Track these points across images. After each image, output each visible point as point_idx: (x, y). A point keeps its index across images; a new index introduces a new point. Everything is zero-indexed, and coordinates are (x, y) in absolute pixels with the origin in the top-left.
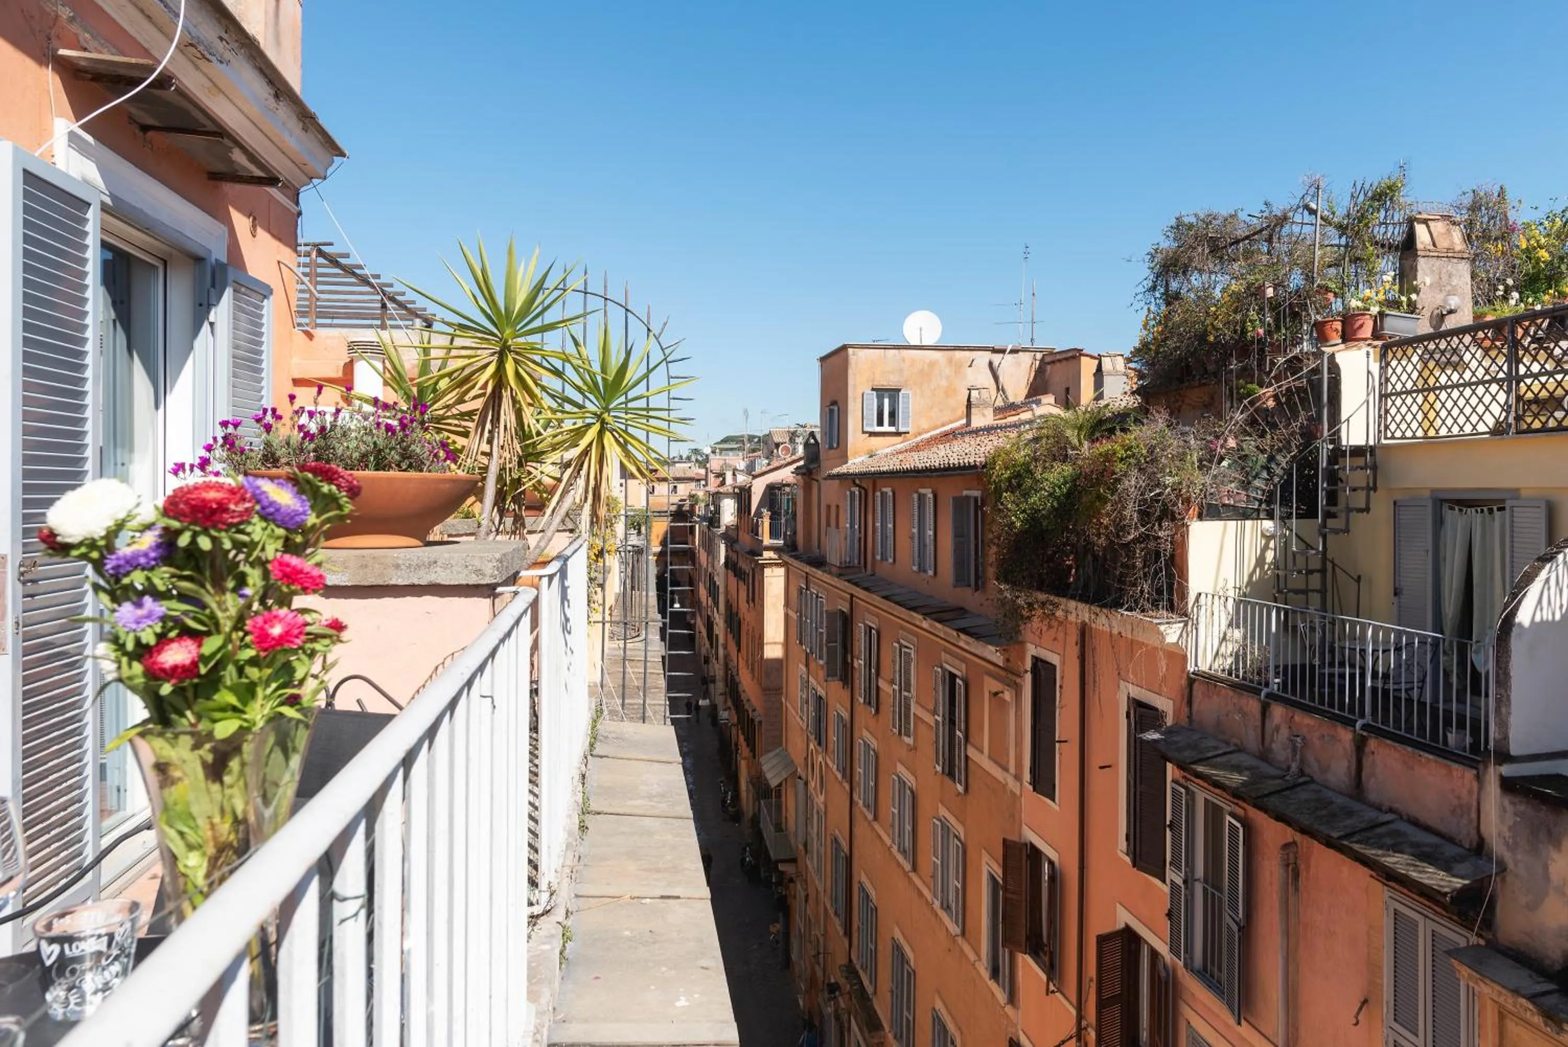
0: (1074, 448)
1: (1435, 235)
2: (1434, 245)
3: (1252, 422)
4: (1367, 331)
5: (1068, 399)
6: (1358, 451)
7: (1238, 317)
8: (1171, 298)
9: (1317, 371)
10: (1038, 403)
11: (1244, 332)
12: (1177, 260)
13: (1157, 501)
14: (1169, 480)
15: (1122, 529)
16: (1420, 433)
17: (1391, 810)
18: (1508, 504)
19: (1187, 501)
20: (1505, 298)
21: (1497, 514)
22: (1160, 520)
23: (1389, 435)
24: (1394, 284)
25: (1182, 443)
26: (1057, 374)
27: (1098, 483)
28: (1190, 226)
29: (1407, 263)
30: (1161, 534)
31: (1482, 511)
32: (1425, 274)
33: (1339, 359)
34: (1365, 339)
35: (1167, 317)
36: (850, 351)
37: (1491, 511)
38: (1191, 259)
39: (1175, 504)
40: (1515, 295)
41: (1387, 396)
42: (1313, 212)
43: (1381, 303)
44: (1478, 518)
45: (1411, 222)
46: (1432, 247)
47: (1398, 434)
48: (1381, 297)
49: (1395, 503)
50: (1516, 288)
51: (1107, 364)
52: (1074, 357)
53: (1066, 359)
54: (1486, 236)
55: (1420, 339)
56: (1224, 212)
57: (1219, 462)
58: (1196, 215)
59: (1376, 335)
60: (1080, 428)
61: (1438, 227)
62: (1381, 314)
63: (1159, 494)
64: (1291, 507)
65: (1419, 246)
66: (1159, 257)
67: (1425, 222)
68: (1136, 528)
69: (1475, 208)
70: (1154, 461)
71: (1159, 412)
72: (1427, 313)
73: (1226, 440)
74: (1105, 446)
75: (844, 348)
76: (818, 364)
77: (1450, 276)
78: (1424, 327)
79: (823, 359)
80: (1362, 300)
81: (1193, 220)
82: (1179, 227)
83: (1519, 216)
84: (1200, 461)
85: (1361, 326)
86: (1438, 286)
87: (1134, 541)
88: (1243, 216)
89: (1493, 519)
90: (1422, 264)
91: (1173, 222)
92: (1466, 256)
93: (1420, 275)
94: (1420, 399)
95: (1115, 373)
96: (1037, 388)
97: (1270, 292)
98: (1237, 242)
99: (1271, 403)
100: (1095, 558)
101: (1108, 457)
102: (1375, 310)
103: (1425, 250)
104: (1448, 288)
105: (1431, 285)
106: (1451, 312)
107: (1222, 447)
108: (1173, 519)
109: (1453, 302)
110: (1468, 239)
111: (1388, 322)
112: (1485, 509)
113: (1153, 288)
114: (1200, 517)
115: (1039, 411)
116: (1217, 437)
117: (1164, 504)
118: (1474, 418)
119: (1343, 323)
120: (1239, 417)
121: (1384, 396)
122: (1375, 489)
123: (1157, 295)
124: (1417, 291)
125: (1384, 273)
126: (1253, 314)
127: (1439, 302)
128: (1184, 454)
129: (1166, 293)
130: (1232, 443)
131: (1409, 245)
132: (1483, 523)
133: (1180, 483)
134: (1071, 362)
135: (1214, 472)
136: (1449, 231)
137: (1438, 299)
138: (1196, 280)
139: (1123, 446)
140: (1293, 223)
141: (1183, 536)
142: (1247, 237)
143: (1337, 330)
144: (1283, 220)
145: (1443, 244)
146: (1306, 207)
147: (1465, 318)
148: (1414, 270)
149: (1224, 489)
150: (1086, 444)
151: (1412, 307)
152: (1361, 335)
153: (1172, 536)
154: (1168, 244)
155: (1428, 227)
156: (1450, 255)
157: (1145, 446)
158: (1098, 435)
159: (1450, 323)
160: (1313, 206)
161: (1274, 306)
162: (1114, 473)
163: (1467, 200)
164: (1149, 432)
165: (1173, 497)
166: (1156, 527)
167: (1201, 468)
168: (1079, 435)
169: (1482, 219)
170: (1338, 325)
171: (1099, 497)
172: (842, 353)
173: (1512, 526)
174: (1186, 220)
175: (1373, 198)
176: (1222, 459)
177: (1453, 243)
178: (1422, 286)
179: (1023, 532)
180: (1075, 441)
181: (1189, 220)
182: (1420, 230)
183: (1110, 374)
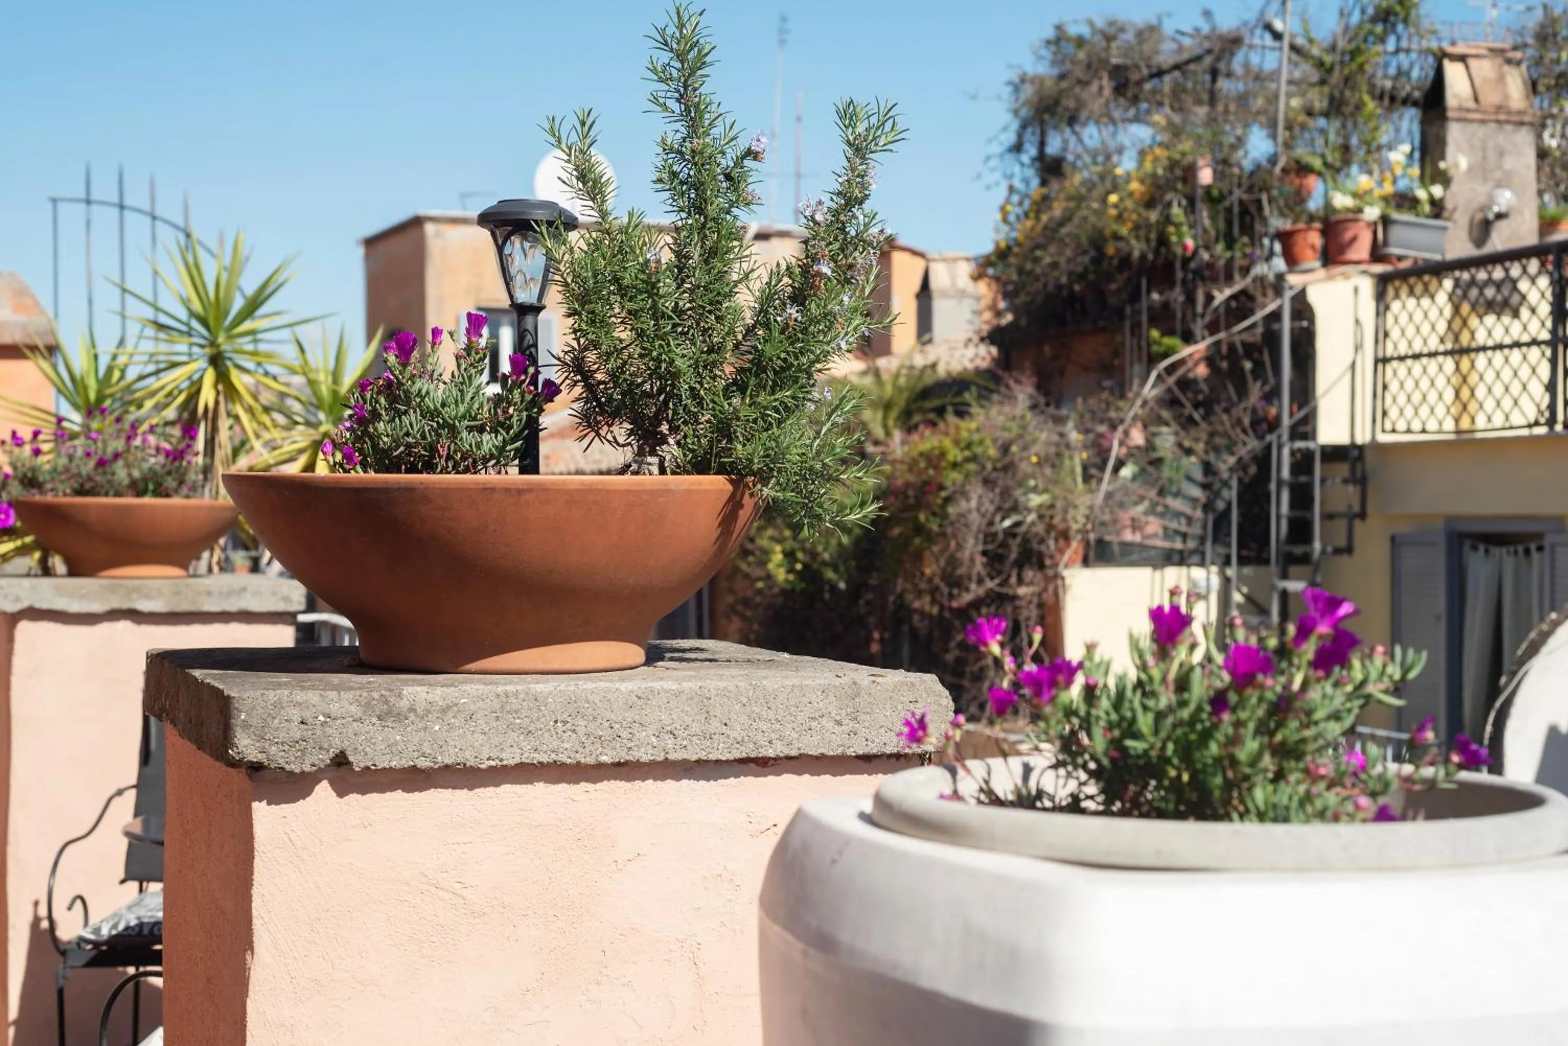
0: (877, 443)
1: (1477, 82)
2: (1476, 99)
3: (1172, 402)
4: (1362, 250)
6: (1334, 454)
7: (1154, 216)
8: (1049, 168)
9: (1276, 316)
11: (1163, 241)
12: (1057, 102)
13: (1014, 536)
14: (1035, 500)
15: (957, 583)
18: (1547, 541)
19: (1065, 536)
21: (1535, 555)
22: (1020, 564)
23: (1388, 426)
24: (1409, 165)
25: (1055, 438)
27: (919, 504)
28: (1080, 42)
29: (1432, 131)
30: (1022, 591)
31: (1516, 552)
32: (1460, 150)
33: (1313, 296)
34: (1358, 263)
35: (1042, 204)
36: (429, 228)
37: (1527, 552)
38: (1081, 104)
39: (1042, 541)
41: (1385, 360)
42: (1277, 36)
43: (1385, 199)
44: (1509, 564)
45: (1441, 57)
46: (1471, 104)
47: (1401, 426)
48: (1388, 188)
49: (1393, 539)
51: (940, 273)
55: (1451, 263)
56: (1139, 19)
57: (1116, 470)
58: (1091, 23)
59: (1377, 255)
60: (887, 407)
61: (1484, 68)
62: (1385, 220)
63: (1017, 524)
64: (1229, 545)
65: (1451, 100)
66: (1028, 91)
67: (1462, 58)
68: (980, 581)
69: (1546, 36)
70: (1008, 468)
71: (1018, 382)
72: (1461, 219)
73: (1126, 433)
74: (927, 441)
75: (416, 223)
76: (360, 251)
77: (1501, 153)
78: (1457, 245)
79: (371, 243)
80: (1355, 195)
81: (1085, 31)
82: (1059, 39)
84: (1085, 468)
85: (1354, 239)
86: (1480, 170)
87: (977, 604)
88: (1169, 27)
89: (1530, 565)
90: (1455, 133)
91: (1050, 33)
92: (1527, 119)
93: (1450, 150)
95: (953, 297)
97: (1206, 176)
98: (1159, 73)
99: (1202, 371)
100: (914, 633)
101: (935, 459)
102: (1372, 213)
103: (1460, 109)
104: (1498, 174)
105: (1470, 169)
106: (1500, 216)
107: (1121, 444)
108: (1041, 566)
109: (1505, 199)
110: (1533, 87)
111: (1396, 233)
112: (1520, 549)
113: (1017, 148)
114: (1086, 562)
116: (1113, 427)
117: (1026, 540)
118: (1507, 403)
119: (1324, 233)
120: (1150, 390)
121: (1382, 361)
122: (1362, 515)
123: (1025, 158)
124: (1445, 179)
125: (1390, 147)
126: (1177, 212)
127: (1481, 199)
128: (1059, 455)
129: (1041, 156)
130: (1138, 437)
131: (1434, 98)
132: (1517, 573)
133: (1052, 506)
135: (1105, 487)
136: (1501, 78)
137: (1481, 194)
138: (1092, 135)
139: (956, 443)
140: (1251, 47)
141: (1056, 594)
142: (1177, 67)
143: (1313, 247)
144: (1234, 42)
145: (1490, 98)
146: (1268, 27)
147: (1523, 227)
148: (1443, 142)
149: (1125, 516)
150: (897, 435)
151: (1437, 209)
152: (1352, 255)
153: (1040, 595)
154: (1042, 71)
155: (1467, 67)
156: (1502, 117)
157: (995, 441)
158: (917, 418)
160: (1278, 25)
161: (1212, 198)
162: (942, 488)
163: (1534, 22)
164: (1001, 420)
165: (1040, 528)
166: (1013, 580)
167: (1087, 478)
168: (885, 418)
169: (1557, 52)
170: (1315, 239)
171: (920, 529)
172: (412, 234)
173: (1553, 576)
174: (1073, 30)
175: (1374, 20)
176: (1120, 464)
177: (1506, 97)
178: (1452, 172)
179: (787, 593)
180: (879, 432)
181: (1075, 29)
182: (1454, 74)
183: (945, 295)
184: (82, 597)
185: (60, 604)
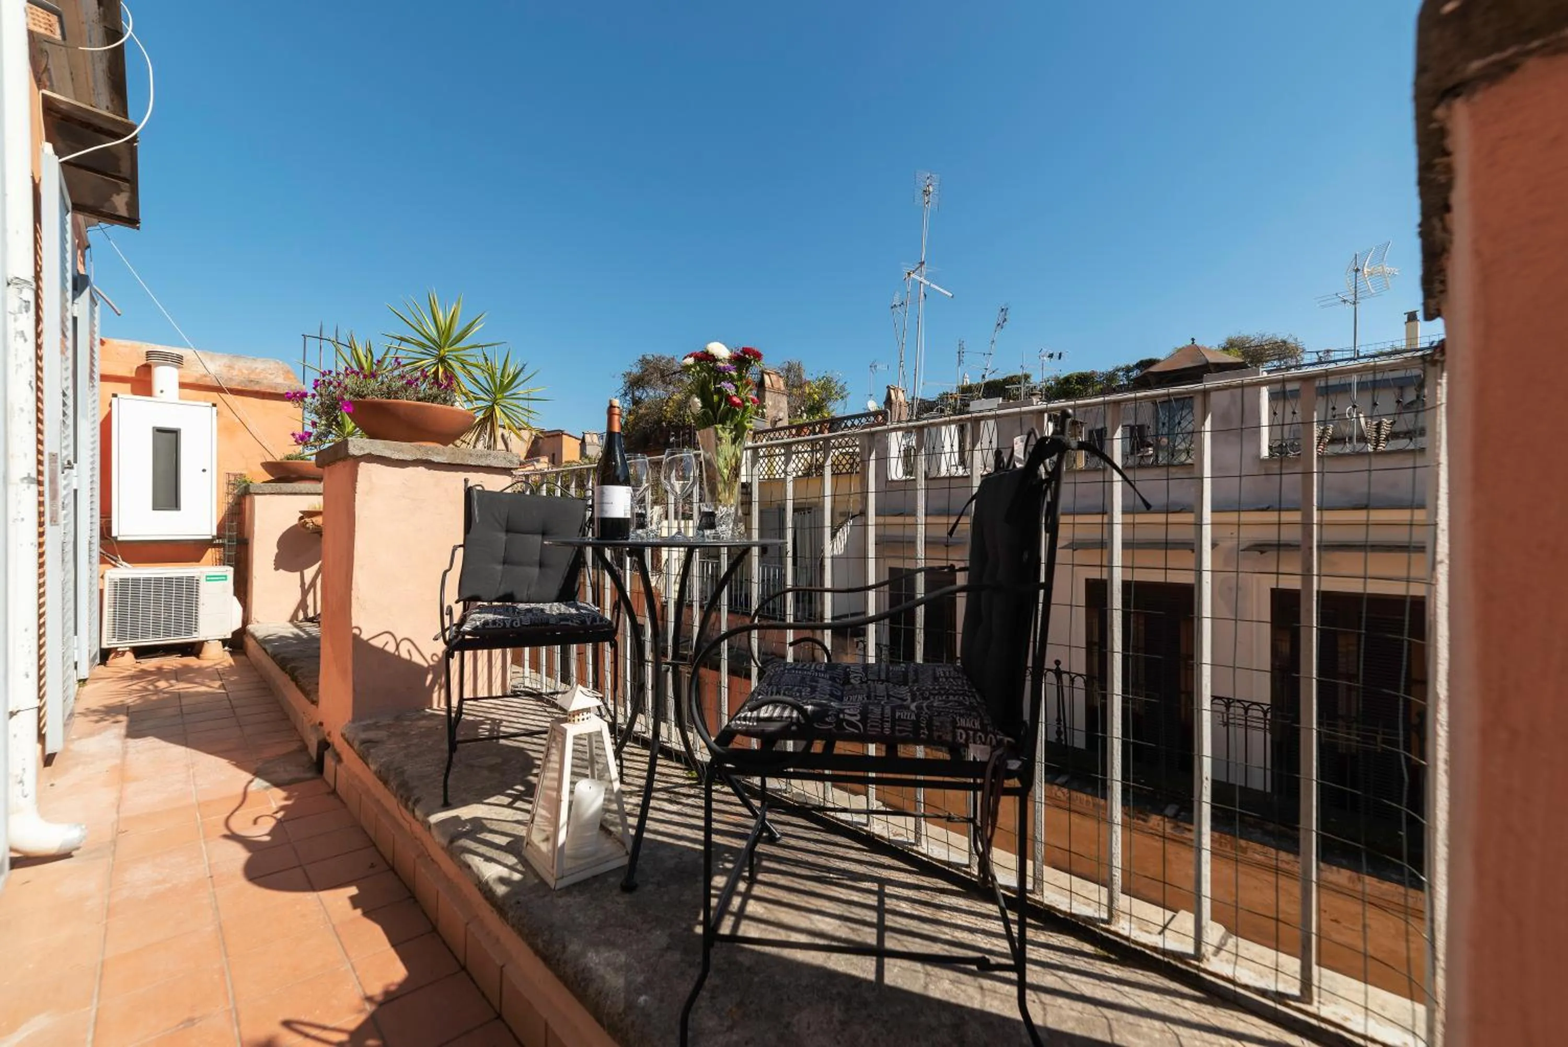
1: (772, 381)
2: (772, 386)
5: (555, 459)
8: (636, 402)
10: (538, 461)
12: (640, 379)
16: (766, 477)
17: (772, 654)
20: (801, 416)
26: (546, 445)
28: (650, 361)
29: (761, 393)
32: (769, 402)
38: (648, 380)
40: (805, 415)
45: (763, 373)
50: (805, 411)
51: (588, 438)
52: (558, 435)
53: (553, 436)
54: (793, 386)
55: (767, 431)
56: (668, 356)
58: (653, 355)
61: (774, 377)
65: (766, 385)
66: (630, 376)
67: (768, 374)
69: (789, 370)
72: (770, 419)
77: (779, 402)
78: (768, 426)
81: (652, 358)
82: (644, 361)
83: (806, 376)
86: (775, 406)
90: (767, 394)
91: (640, 358)
92: (785, 393)
93: (766, 400)
94: (766, 460)
95: (593, 444)
96: (533, 453)
98: (675, 373)
103: (768, 388)
104: (778, 407)
105: (771, 405)
106: (780, 420)
109: (781, 415)
110: (786, 385)
113: (626, 394)
115: (538, 466)
123: (628, 398)
124: (764, 407)
129: (633, 397)
131: (761, 385)
134: (556, 438)
136: (778, 380)
137: (774, 413)
138: (650, 392)
145: (776, 386)
147: (785, 423)
148: (764, 397)
151: (763, 415)
154: (636, 370)
155: (770, 377)
156: (779, 392)
159: (779, 425)
163: (786, 366)
169: (792, 375)
177: (780, 386)
178: (767, 405)
181: (649, 358)
182: (766, 377)
183: (590, 444)
184: (401, 451)
185: (387, 453)
